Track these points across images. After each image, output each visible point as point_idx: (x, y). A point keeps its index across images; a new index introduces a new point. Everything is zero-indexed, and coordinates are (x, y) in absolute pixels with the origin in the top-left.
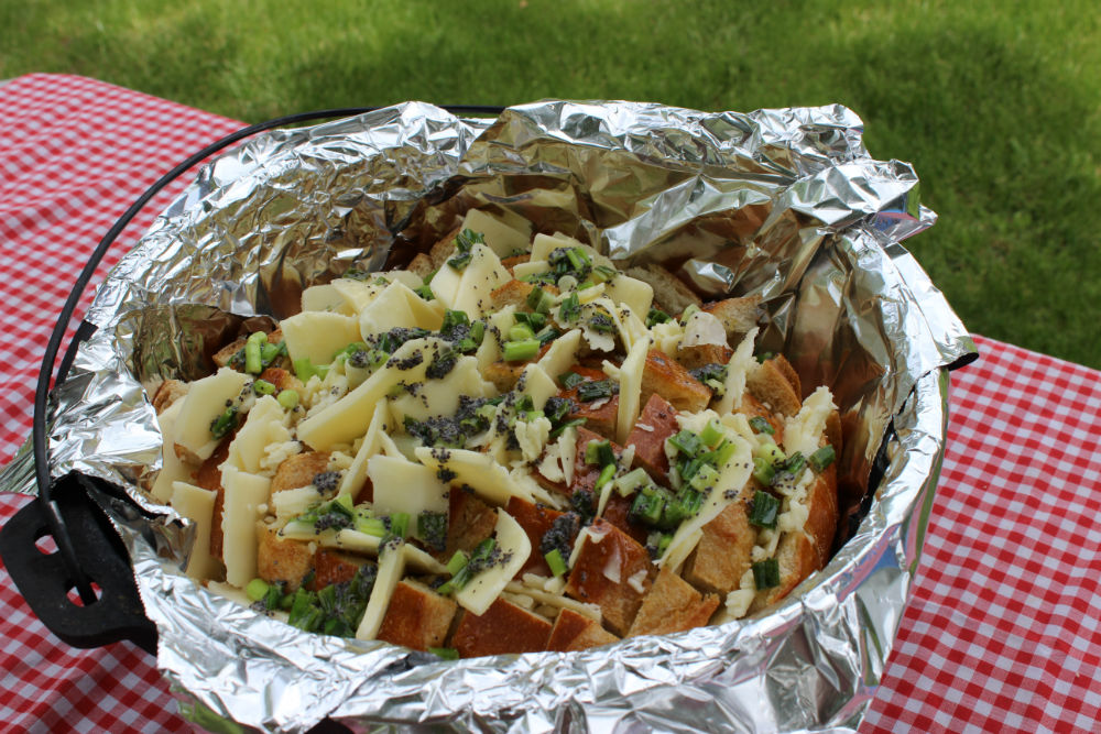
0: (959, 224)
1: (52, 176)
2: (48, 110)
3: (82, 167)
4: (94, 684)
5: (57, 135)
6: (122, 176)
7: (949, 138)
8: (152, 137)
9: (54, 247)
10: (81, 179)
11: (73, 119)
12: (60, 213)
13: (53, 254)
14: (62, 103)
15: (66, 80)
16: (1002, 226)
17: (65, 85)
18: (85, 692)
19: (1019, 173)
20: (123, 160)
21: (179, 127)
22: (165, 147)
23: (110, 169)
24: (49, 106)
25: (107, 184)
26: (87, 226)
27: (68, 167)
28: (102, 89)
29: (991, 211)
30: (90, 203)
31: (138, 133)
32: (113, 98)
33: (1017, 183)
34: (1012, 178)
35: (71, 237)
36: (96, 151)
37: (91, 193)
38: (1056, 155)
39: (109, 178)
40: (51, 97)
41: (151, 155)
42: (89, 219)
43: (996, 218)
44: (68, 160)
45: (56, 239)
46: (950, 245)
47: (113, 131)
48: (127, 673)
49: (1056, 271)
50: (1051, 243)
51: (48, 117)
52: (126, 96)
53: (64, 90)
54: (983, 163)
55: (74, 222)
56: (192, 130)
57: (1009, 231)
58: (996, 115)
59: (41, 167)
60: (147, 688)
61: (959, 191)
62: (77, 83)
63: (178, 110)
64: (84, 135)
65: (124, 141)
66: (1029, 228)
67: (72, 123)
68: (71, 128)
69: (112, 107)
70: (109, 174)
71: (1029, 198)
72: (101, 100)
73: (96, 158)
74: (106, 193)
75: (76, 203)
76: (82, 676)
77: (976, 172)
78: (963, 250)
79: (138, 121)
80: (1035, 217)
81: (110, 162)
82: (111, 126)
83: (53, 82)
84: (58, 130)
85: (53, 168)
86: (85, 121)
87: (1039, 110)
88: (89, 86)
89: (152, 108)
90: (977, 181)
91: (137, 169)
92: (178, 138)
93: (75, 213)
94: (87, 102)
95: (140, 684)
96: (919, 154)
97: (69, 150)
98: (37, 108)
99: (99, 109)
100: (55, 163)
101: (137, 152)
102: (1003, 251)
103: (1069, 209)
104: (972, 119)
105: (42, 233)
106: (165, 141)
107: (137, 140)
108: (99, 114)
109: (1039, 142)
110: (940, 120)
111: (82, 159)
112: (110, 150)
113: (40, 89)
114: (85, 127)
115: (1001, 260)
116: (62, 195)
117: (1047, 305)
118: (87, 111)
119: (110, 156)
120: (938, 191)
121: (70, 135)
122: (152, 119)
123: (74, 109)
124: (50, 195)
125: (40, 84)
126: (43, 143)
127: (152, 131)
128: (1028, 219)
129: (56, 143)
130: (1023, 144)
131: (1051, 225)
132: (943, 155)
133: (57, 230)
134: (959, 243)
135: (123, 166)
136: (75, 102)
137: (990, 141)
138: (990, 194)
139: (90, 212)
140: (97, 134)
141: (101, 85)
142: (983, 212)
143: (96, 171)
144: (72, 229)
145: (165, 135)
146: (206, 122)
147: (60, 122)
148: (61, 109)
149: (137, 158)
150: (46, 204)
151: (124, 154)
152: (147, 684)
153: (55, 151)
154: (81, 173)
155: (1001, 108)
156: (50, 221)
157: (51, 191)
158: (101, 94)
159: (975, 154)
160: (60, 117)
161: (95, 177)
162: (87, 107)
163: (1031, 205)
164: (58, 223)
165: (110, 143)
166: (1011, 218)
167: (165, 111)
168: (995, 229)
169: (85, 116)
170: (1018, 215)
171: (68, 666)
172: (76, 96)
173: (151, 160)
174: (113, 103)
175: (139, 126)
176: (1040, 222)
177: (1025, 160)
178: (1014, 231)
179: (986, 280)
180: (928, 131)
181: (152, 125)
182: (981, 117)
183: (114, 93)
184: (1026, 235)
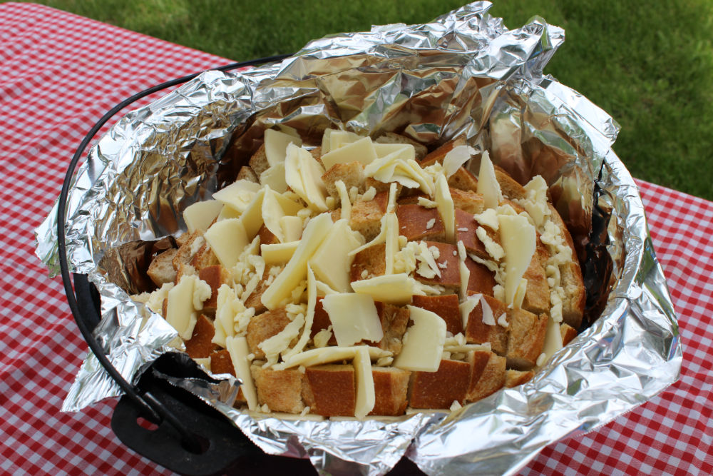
0: (621, 87)
1: (15, 68)
2: (14, 26)
3: (33, 62)
4: (22, 375)
5: (19, 42)
6: (57, 68)
7: (617, 31)
8: (77, 43)
9: (14, 112)
10: (33, 70)
11: (30, 31)
12: (18, 92)
13: (13, 117)
14: (24, 22)
15: (27, 6)
16: (650, 89)
17: (26, 10)
18: (17, 379)
19: (663, 54)
20: (59, 57)
21: (94, 35)
22: (85, 48)
23: (50, 63)
24: (15, 23)
25: (48, 73)
26: (34, 99)
27: (24, 62)
28: (49, 12)
29: (643, 79)
30: (37, 85)
31: (69, 40)
32: (55, 18)
33: (661, 61)
34: (657, 57)
35: (24, 106)
36: (42, 52)
37: (38, 79)
38: (688, 42)
39: (49, 69)
40: (17, 17)
41: (76, 54)
42: (36, 95)
43: (646, 84)
44: (25, 57)
45: (15, 108)
46: (614, 101)
47: (53, 39)
48: (42, 368)
49: (682, 118)
50: (681, 99)
51: (14, 30)
52: (63, 16)
53: (25, 13)
54: (639, 48)
55: (27, 97)
56: (102, 37)
57: (654, 91)
58: (649, 16)
59: (8, 62)
60: (54, 377)
61: (623, 66)
62: (34, 8)
63: (95, 25)
64: (36, 42)
65: (60, 45)
66: (666, 89)
67: (29, 34)
68: (28, 37)
69: (55, 24)
70: (50, 66)
71: (668, 70)
72: (47, 19)
73: (42, 56)
74: (47, 79)
75: (28, 85)
76: (15, 370)
77: (635, 54)
78: (623, 105)
79: (70, 32)
80: (671, 82)
81: (51, 59)
82: (53, 36)
83: (19, 8)
84: (19, 39)
85: (16, 63)
86: (37, 33)
87: (677, 13)
88: (41, 10)
89: (78, 24)
90: (635, 59)
91: (67, 63)
92: (93, 43)
93: (27, 91)
94: (39, 20)
95: (50, 374)
96: (597, 42)
97: (26, 51)
98: (8, 25)
99: (46, 25)
100: (17, 60)
101: (68, 52)
102: (649, 104)
103: (693, 77)
104: (633, 18)
105: (7, 104)
106: (85, 44)
107: (68, 44)
108: (45, 28)
109: (677, 33)
110: (612, 19)
111: (33, 57)
112: (51, 51)
113: (11, 12)
114: (36, 37)
115: (647, 110)
116: (20, 80)
117: (675, 140)
118: (38, 26)
119: (51, 55)
120: (608, 66)
121: (27, 42)
122: (78, 31)
123: (31, 25)
124: (13, 80)
125: (11, 9)
126: (10, 47)
127: (77, 39)
128: (667, 84)
129: (18, 47)
130: (666, 34)
131: (681, 88)
132: (614, 43)
133: (16, 102)
134: (621, 100)
135: (59, 61)
136: (31, 21)
137: (644, 34)
138: (642, 68)
139: (37, 90)
140: (44, 41)
141: (48, 9)
142: (637, 79)
143: (42, 64)
144: (25, 101)
145: (86, 41)
146: (111, 33)
147: (22, 34)
148: (23, 26)
149: (68, 56)
150: (9, 86)
151: (59, 53)
152: (54, 374)
153: (18, 52)
154: (33, 66)
155: (653, 11)
156: (12, 97)
157: (14, 77)
158: (48, 15)
159: (634, 42)
160: (22, 30)
161: (41, 68)
162: (39, 24)
163: (669, 75)
164: (17, 97)
165: (52, 46)
166: (656, 83)
167: (87, 26)
168: (645, 91)
169: (37, 29)
170: (660, 82)
171: (8, 364)
172: (32, 17)
173: (75, 57)
174: (55, 21)
175: (70, 36)
176: (675, 86)
177: (667, 45)
178: (657, 92)
179: (637, 123)
180: (604, 27)
181: (78, 35)
182: (639, 17)
183: (56, 14)
184: (666, 95)
